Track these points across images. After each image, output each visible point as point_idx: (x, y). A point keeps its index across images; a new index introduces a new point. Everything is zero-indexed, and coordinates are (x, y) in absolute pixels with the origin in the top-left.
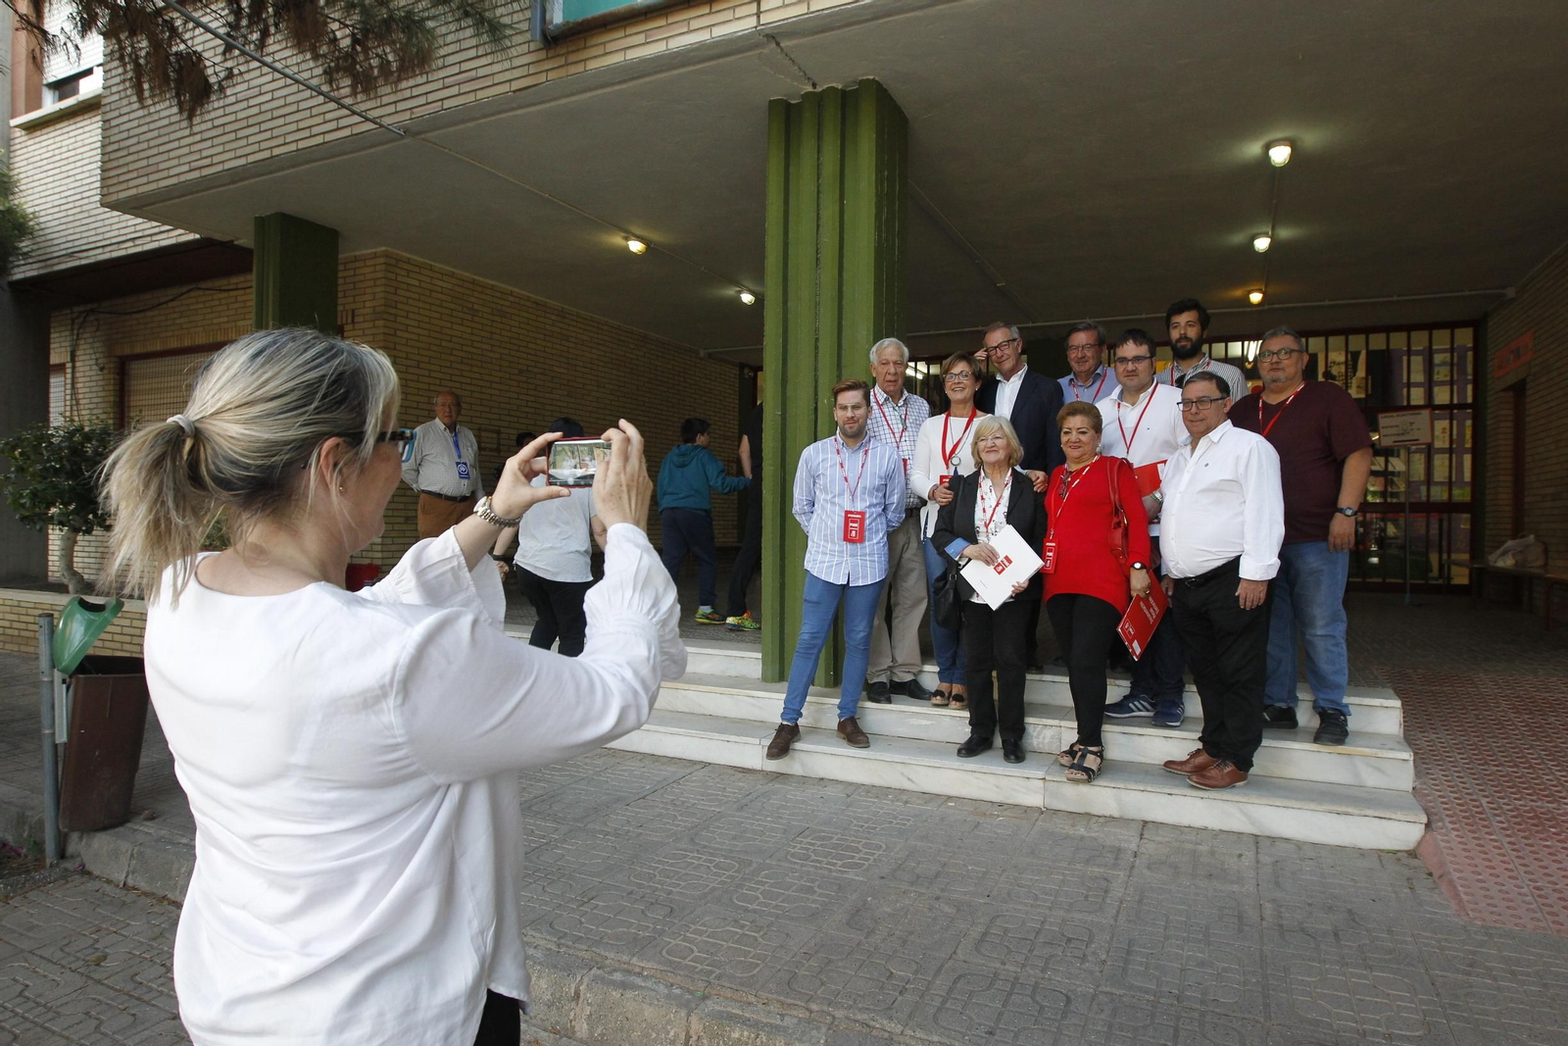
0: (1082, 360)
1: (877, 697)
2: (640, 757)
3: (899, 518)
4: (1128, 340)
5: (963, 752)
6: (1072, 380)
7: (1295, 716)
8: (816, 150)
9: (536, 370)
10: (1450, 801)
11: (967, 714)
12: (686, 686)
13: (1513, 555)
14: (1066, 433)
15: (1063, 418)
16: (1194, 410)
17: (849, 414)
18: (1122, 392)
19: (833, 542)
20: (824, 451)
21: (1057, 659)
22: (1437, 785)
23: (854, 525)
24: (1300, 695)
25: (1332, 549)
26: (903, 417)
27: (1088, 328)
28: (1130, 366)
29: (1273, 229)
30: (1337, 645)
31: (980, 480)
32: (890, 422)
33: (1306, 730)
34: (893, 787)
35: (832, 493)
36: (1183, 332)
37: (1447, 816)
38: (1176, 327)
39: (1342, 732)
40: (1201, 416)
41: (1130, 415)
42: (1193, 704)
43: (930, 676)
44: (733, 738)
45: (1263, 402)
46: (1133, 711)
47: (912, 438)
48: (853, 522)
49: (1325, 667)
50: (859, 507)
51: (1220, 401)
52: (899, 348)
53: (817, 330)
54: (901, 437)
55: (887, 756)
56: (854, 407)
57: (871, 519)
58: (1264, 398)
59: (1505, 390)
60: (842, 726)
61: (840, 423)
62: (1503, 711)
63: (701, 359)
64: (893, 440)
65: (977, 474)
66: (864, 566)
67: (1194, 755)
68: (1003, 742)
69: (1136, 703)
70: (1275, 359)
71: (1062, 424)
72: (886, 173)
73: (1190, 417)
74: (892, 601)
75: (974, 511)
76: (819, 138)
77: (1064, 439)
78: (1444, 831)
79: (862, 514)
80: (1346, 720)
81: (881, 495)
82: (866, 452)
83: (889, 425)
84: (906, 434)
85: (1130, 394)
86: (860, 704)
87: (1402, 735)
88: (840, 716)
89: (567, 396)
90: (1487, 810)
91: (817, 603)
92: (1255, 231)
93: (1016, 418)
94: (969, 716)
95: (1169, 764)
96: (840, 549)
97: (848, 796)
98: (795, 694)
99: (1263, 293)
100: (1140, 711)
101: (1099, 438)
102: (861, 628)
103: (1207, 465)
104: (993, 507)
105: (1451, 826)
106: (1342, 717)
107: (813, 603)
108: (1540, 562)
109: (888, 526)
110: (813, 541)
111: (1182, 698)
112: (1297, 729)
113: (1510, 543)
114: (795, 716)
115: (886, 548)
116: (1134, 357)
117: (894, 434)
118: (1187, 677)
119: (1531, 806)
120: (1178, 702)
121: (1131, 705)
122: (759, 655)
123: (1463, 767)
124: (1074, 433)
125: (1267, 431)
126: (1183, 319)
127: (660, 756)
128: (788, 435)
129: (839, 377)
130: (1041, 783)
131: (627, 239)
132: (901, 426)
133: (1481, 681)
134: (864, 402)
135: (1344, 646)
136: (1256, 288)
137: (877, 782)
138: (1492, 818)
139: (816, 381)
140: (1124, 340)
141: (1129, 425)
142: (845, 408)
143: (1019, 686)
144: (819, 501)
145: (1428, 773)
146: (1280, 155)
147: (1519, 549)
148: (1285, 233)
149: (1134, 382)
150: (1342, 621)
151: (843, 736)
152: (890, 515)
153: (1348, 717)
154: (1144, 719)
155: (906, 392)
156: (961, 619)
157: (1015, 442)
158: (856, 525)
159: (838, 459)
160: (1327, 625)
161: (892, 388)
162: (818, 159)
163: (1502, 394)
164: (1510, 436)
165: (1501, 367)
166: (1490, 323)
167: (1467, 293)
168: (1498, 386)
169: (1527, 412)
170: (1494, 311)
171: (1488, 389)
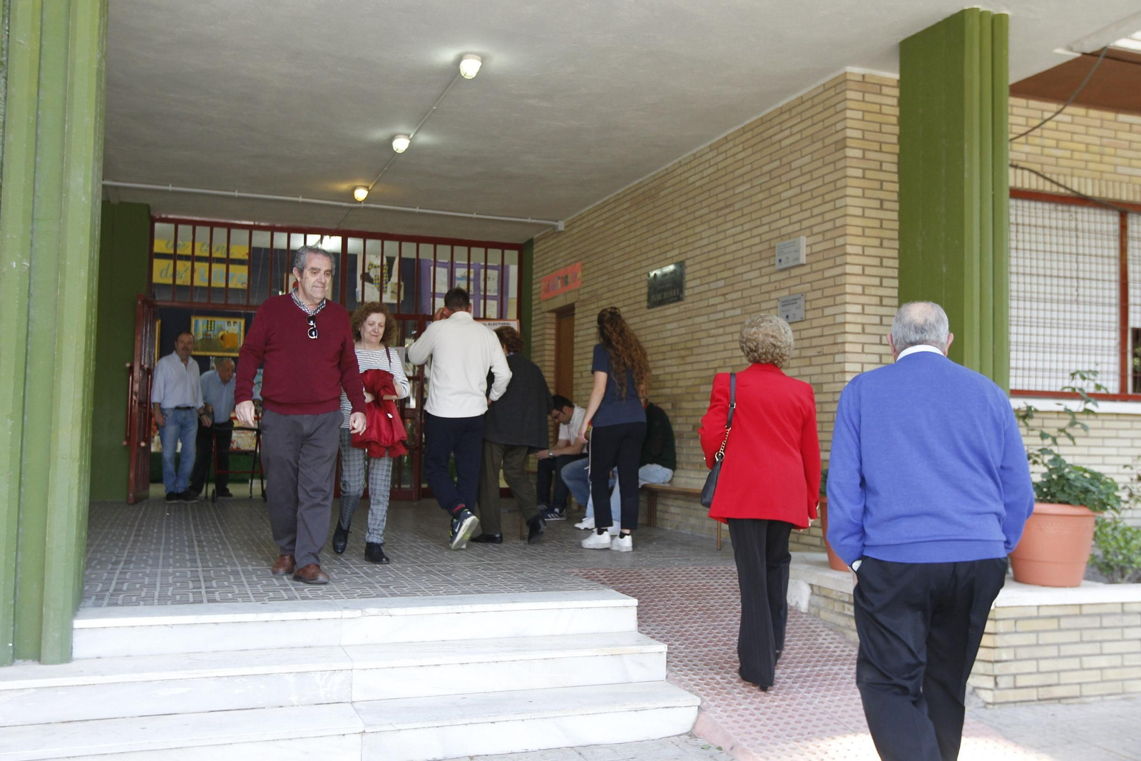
29: (417, 133)
59: (553, 311)
92: (403, 131)
99: (369, 191)
136: (367, 184)
146: (470, 67)
148: (426, 140)
163: (548, 315)
164: (553, 353)
165: (548, 291)
166: (537, 249)
167: (529, 220)
168: (545, 307)
169: (575, 334)
170: (540, 239)
171: (534, 308)
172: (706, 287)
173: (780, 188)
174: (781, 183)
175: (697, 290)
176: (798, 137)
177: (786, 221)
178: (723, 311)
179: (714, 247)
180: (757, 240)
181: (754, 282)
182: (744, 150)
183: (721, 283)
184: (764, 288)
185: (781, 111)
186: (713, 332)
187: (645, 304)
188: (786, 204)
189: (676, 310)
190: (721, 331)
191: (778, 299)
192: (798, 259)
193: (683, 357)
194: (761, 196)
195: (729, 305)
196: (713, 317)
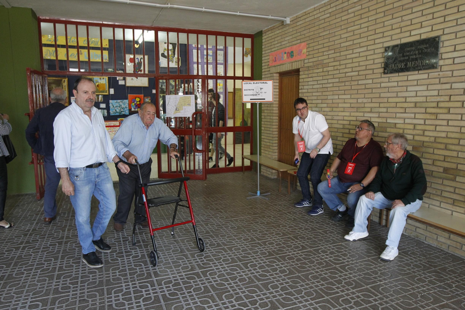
163: (275, 75)
165: (276, 61)
166: (264, 37)
167: (270, 17)
168: (273, 70)
170: (268, 30)
171: (263, 70)
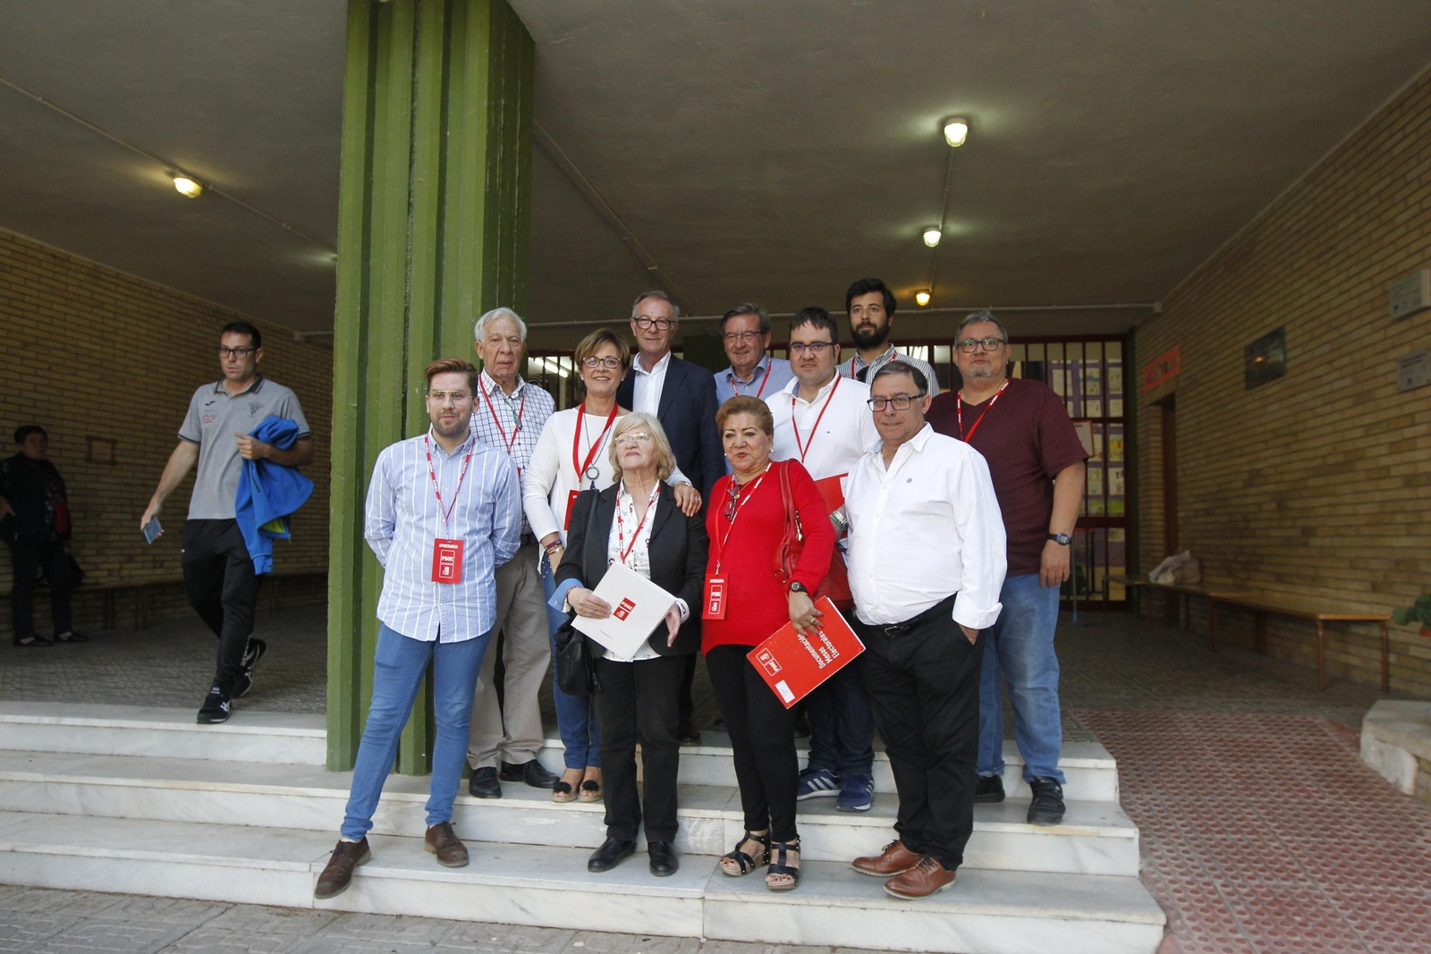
0: (742, 350)
1: (482, 791)
2: (127, 901)
3: (513, 547)
4: (805, 320)
5: (596, 864)
6: (730, 375)
7: (1001, 786)
8: (410, 63)
9: (51, 344)
10: (1182, 887)
11: (601, 808)
12: (210, 786)
13: (1173, 572)
14: (728, 436)
15: (724, 417)
16: (889, 410)
17: (446, 403)
18: (798, 386)
19: (418, 582)
20: (410, 454)
21: (718, 722)
22: (1165, 866)
23: (447, 558)
24: (1007, 759)
25: (1044, 583)
26: (518, 412)
27: (748, 311)
28: (808, 353)
29: (943, 223)
30: (1048, 700)
31: (619, 495)
32: (499, 420)
33: (1016, 805)
34: (500, 921)
35: (417, 513)
36: (865, 316)
37: (1184, 909)
38: (858, 310)
39: (1059, 807)
40: (897, 418)
41: (807, 413)
42: (884, 777)
43: (554, 754)
44: (270, 864)
45: (961, 401)
46: (813, 791)
47: (528, 441)
48: (446, 554)
49: (1036, 727)
50: (456, 533)
51: (919, 400)
52: (514, 321)
53: (406, 297)
54: (514, 438)
55: (490, 878)
56: (455, 396)
57: (473, 549)
58: (963, 398)
59: (1156, 404)
60: (431, 836)
61: (434, 416)
62: (1210, 759)
63: (296, 343)
64: (503, 443)
65: (615, 488)
66: (461, 615)
67: (891, 848)
68: (649, 844)
69: (816, 780)
70: (980, 349)
71: (723, 424)
72: (503, 102)
73: (884, 419)
74: (504, 656)
75: (608, 538)
76: (415, 48)
77: (727, 444)
78: (1184, 932)
79: (460, 543)
80: (1061, 791)
81: (486, 517)
82: (468, 459)
83: (497, 422)
84: (520, 434)
85: (808, 387)
86: (458, 800)
87: (1118, 802)
88: (429, 821)
89: (100, 380)
90: (1224, 897)
91: (395, 668)
92: (927, 223)
93: (663, 415)
94: (604, 810)
95: (859, 862)
96: (428, 592)
97: (434, 944)
98: (363, 796)
99: (930, 294)
100: (820, 789)
101: (770, 441)
102: (456, 699)
103: (910, 481)
104: (634, 531)
105: (1191, 924)
106: (1057, 788)
107: (388, 667)
108: (1197, 579)
109: (496, 558)
110: (391, 580)
111: (871, 772)
112: (1005, 800)
113: (1169, 559)
114: (361, 829)
115: (493, 589)
116: (813, 343)
117: (504, 434)
118: (877, 743)
119: (1268, 886)
120: (866, 778)
121: (810, 783)
122: (324, 733)
123: (1186, 837)
124: (739, 435)
125: (968, 437)
126: (866, 301)
127: (158, 898)
128: (367, 434)
129: (436, 358)
130: (699, 903)
131: (173, 175)
132: (514, 425)
133: (1181, 722)
134: (469, 390)
135: (1057, 700)
136: (924, 288)
137: (478, 915)
138: (1231, 908)
139: (405, 364)
140: (800, 320)
141: (805, 426)
142: (441, 395)
143: (672, 764)
144: (401, 525)
145: (1152, 850)
146: (956, 134)
147: (1177, 566)
148: (956, 228)
149: (812, 375)
150: (1054, 669)
151: (432, 848)
152: (500, 544)
153: (1063, 786)
154: (825, 800)
155: (522, 381)
156: (592, 681)
157: (664, 446)
158: (450, 559)
159: (428, 467)
160: (1038, 676)
161: (504, 372)
162: (413, 74)
163: (1152, 408)
164: (1160, 451)
165: (1150, 381)
166: (1138, 337)
167: (1119, 306)
168: (1149, 399)
169: (1178, 427)
170: (1141, 325)
171: (1138, 402)
172: (1307, 356)
173: (1393, 212)
174: (1394, 205)
175: (1299, 360)
176: (1413, 138)
177: (1403, 254)
178: (1331, 382)
179: (1315, 303)
180: (1367, 286)
181: (1366, 341)
182: (1346, 172)
183: (1327, 348)
184: (1379, 347)
185: (1390, 110)
186: (1319, 411)
187: (1243, 385)
188: (1402, 230)
189: (1276, 389)
190: (1328, 408)
191: (1396, 359)
192: (1419, 301)
193: (1287, 445)
194: (1368, 228)
195: (1336, 375)
196: (1320, 391)
